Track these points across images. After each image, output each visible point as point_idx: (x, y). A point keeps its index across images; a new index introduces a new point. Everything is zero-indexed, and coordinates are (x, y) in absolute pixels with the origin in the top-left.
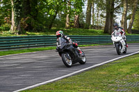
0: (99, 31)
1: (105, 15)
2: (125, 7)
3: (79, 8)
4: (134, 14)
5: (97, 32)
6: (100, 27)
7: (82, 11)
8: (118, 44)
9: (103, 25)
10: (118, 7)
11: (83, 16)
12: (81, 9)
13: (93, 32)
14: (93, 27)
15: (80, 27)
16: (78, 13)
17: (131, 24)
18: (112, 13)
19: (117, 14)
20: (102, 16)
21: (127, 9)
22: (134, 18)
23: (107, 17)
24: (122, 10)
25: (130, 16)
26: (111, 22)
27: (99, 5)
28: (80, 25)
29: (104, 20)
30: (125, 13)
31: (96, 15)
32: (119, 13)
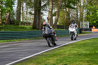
0: (28, 27)
1: (33, 12)
2: (51, 5)
3: (10, 7)
4: (58, 12)
5: (26, 28)
6: (29, 24)
7: (12, 9)
9: (32, 21)
10: (45, 5)
11: (14, 14)
12: (11, 7)
13: (22, 28)
14: (23, 23)
15: (11, 24)
16: (9, 11)
17: (57, 21)
18: (39, 11)
19: (44, 12)
20: (30, 13)
21: (52, 7)
22: (59, 15)
23: (35, 14)
24: (48, 8)
25: (55, 13)
26: (39, 19)
27: (28, 4)
28: (11, 22)
29: (32, 17)
30: (51, 10)
31: (25, 13)
32: (46, 10)
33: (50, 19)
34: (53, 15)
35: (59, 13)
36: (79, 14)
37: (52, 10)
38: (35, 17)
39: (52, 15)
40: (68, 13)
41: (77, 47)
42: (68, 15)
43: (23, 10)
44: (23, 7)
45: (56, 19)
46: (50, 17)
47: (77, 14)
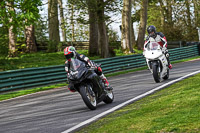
1: (87, 18)
3: (32, 10)
4: (145, 10)
6: (80, 45)
7: (38, 16)
8: (157, 63)
9: (86, 39)
11: (43, 27)
12: (36, 12)
14: (65, 45)
15: (39, 50)
16: (32, 21)
17: (143, 31)
18: (100, 12)
19: (111, 14)
20: (81, 21)
23: (91, 22)
24: (120, 4)
25: (138, 13)
26: (102, 31)
28: (39, 46)
29: (86, 28)
30: (126, 9)
31: (69, 21)
32: (115, 10)
33: (127, 30)
34: (134, 20)
35: (146, 14)
36: (192, 9)
37: (130, 7)
38: (92, 29)
39: (131, 20)
40: (167, 11)
42: (168, 14)
43: (62, 15)
44: (62, 9)
45: (140, 28)
47: (188, 11)
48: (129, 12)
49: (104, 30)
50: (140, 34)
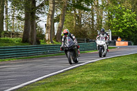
0: (15, 39)
1: (23, 16)
2: (51, 5)
4: (63, 15)
5: (12, 42)
6: (17, 34)
8: (101, 47)
9: (21, 31)
10: (42, 5)
13: (7, 41)
18: (33, 14)
19: (40, 15)
20: (19, 18)
21: (54, 7)
22: (63, 20)
23: (26, 20)
24: (47, 9)
25: (58, 17)
26: (33, 26)
27: (15, 3)
29: (22, 23)
30: (51, 13)
31: (11, 17)
32: (43, 13)
33: (50, 27)
34: (55, 21)
35: (64, 18)
36: (95, 18)
37: (53, 12)
38: (26, 24)
39: (53, 21)
40: (78, 17)
41: (92, 71)
42: (79, 19)
43: (7, 13)
44: (7, 9)
45: (59, 27)
46: (49, 23)
47: (93, 19)
48: (52, 15)
49: (34, 25)
50: (58, 31)
